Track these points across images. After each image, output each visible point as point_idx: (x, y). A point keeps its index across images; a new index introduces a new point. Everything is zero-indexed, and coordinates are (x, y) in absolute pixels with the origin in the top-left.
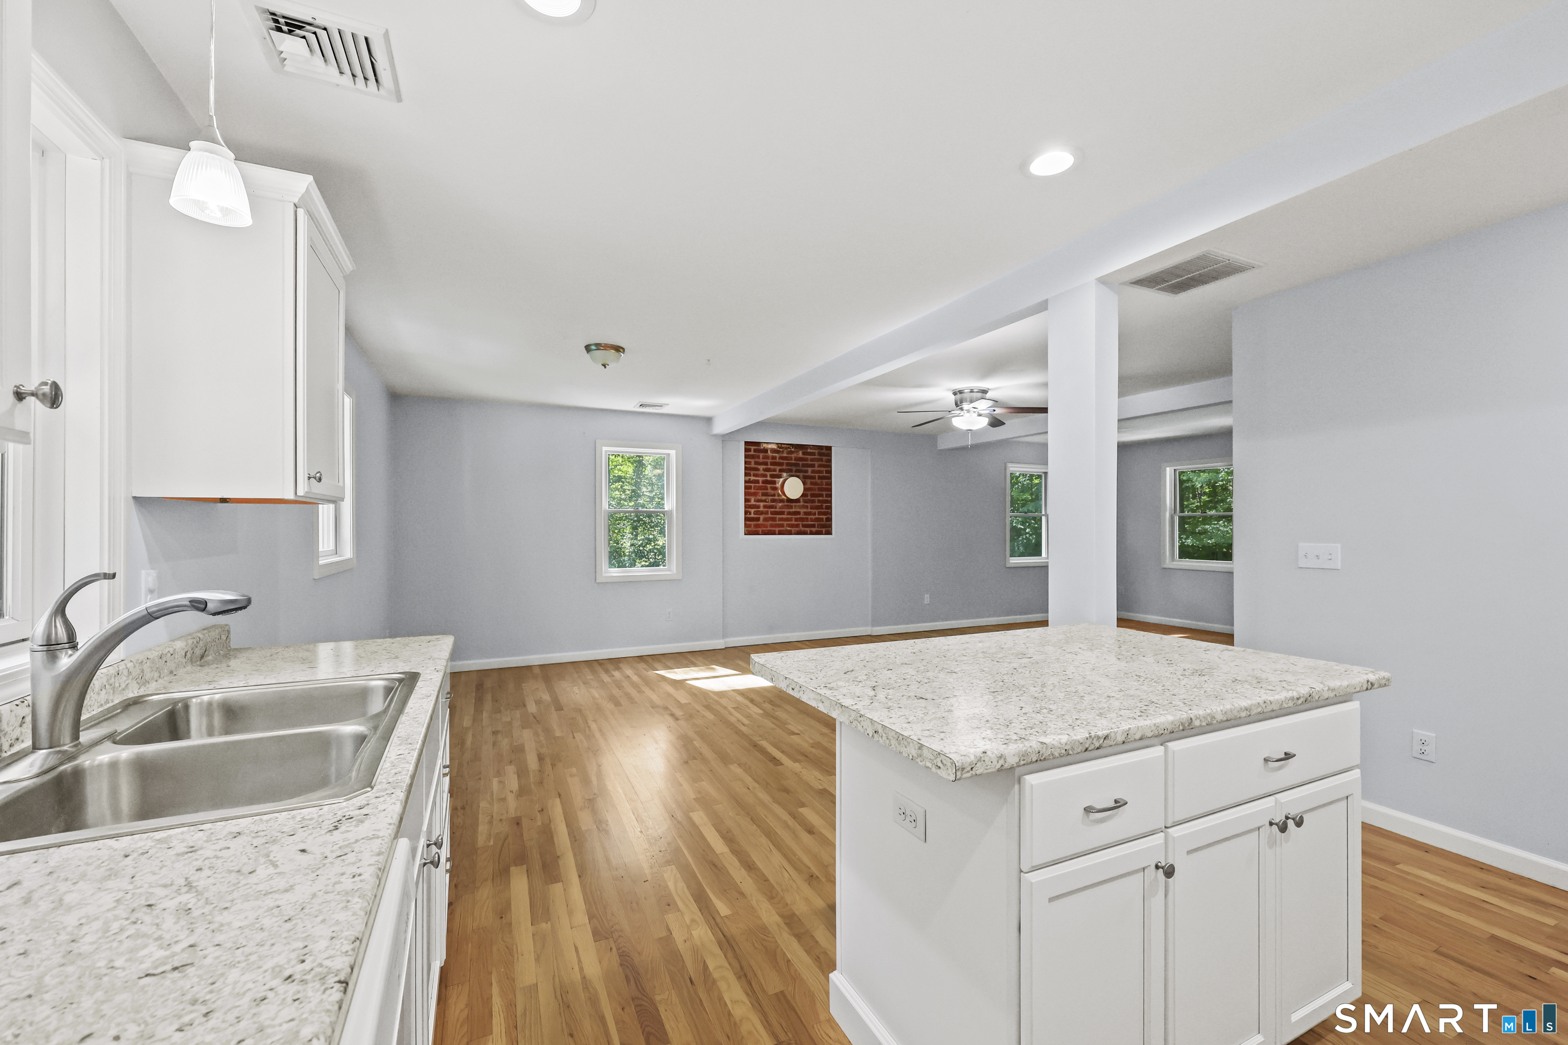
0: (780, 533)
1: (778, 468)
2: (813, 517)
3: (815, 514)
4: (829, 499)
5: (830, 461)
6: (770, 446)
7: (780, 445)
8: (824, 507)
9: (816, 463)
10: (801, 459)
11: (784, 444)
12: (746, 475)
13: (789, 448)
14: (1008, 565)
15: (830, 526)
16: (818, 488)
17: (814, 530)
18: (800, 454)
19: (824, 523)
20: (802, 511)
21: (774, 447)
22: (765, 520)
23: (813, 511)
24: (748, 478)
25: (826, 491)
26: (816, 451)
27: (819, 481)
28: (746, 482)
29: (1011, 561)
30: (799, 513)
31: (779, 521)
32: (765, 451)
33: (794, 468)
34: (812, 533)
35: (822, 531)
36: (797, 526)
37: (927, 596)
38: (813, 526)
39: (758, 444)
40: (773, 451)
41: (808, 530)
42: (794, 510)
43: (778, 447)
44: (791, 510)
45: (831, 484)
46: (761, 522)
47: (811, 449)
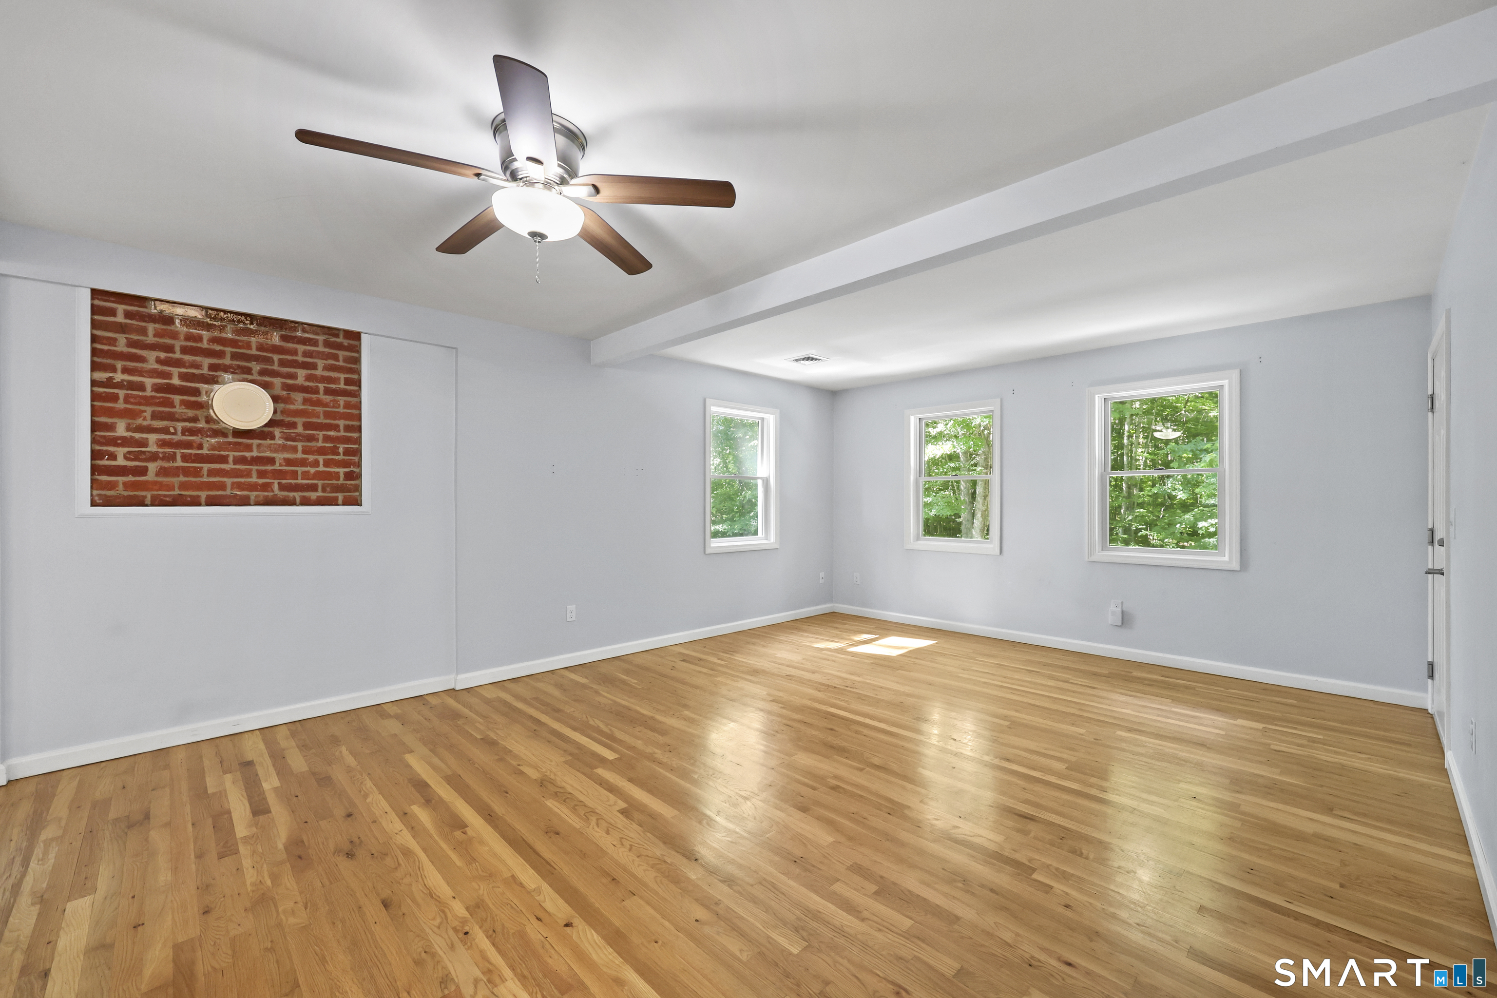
0: (212, 502)
1: (206, 362)
2: (312, 470)
3: (316, 464)
4: (355, 435)
5: (357, 361)
6: (180, 311)
7: (214, 313)
8: (341, 450)
9: (321, 363)
10: (276, 349)
11: (225, 312)
12: (94, 367)
13: (239, 322)
14: (708, 551)
15: (358, 488)
16: (325, 412)
17: (313, 495)
18: (275, 339)
19: (341, 481)
20: (279, 457)
21: (193, 313)
22: (163, 472)
23: (311, 458)
24: (102, 376)
25: (346, 419)
26: (321, 338)
27: (328, 398)
28: (94, 383)
29: (713, 545)
30: (272, 461)
31: (208, 476)
32: (168, 320)
33: (256, 367)
34: (306, 502)
35: (337, 498)
36: (266, 487)
37: (572, 607)
38: (314, 488)
39: (142, 300)
40: (188, 321)
41: (297, 495)
42: (255, 453)
43: (207, 315)
44: (248, 454)
45: (358, 406)
46: (151, 476)
47: (304, 331)
